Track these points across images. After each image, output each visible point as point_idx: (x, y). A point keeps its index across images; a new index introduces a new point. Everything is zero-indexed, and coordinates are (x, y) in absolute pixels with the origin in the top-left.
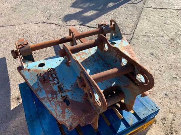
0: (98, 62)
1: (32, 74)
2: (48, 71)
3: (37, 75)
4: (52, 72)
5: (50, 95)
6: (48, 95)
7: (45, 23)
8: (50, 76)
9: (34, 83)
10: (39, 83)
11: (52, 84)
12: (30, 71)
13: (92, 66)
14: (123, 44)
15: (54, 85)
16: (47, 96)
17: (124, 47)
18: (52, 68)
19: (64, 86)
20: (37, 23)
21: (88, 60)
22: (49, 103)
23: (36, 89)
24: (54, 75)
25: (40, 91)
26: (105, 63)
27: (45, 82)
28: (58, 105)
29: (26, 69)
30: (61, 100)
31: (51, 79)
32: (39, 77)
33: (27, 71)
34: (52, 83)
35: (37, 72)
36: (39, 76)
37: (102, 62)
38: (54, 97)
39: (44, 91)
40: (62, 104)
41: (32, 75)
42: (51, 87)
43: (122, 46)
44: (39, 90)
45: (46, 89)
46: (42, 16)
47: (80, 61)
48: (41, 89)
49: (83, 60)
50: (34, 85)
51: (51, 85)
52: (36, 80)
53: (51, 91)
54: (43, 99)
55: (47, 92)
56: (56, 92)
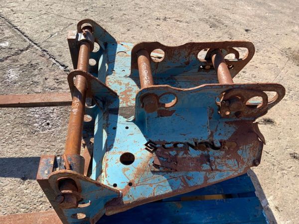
1: (145, 180)
2: (152, 152)
3: (154, 172)
4: (158, 146)
5: (204, 165)
6: (204, 169)
8: (167, 153)
9: (167, 183)
10: (172, 175)
11: (185, 155)
12: (136, 182)
15: (189, 152)
16: (204, 171)
22: (217, 172)
23: (182, 184)
24: (168, 146)
25: (189, 180)
29: (124, 191)
30: (224, 152)
31: (173, 153)
32: (160, 171)
33: (131, 188)
34: (183, 155)
35: (145, 171)
36: (157, 170)
39: (191, 174)
40: (229, 155)
41: (149, 182)
42: (190, 159)
44: (187, 179)
45: (191, 169)
48: (185, 177)
50: (171, 185)
51: (185, 158)
52: (164, 178)
53: (197, 161)
54: (206, 179)
55: (198, 169)
56: (202, 155)
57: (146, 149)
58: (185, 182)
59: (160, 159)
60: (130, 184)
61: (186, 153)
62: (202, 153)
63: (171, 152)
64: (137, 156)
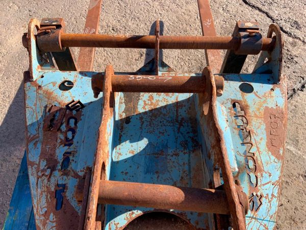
0: (179, 129)
1: (41, 100)
2: (67, 106)
3: (46, 107)
4: (74, 112)
5: (45, 163)
6: (42, 162)
8: (64, 120)
9: (35, 121)
10: (42, 126)
11: (59, 141)
12: (40, 92)
13: (160, 133)
14: (269, 100)
15: (62, 146)
16: (40, 161)
17: (267, 108)
18: (79, 102)
19: (74, 159)
21: (161, 113)
22: (36, 178)
23: (32, 136)
24: (72, 121)
25: (34, 144)
26: (192, 139)
27: (49, 130)
28: (44, 194)
29: (35, 83)
30: (53, 189)
31: (64, 128)
32: (46, 113)
33: (35, 88)
34: (60, 139)
35: (49, 99)
36: (47, 110)
37: (188, 133)
38: (46, 174)
39: (39, 146)
40: (50, 197)
41: (38, 103)
42: (55, 147)
43: (265, 105)
44: (34, 142)
45: (44, 147)
47: (144, 108)
48: (37, 140)
49: (153, 107)
50: (32, 124)
51: (56, 141)
52: (39, 117)
53: (51, 155)
54: (32, 164)
55: (43, 155)
56: (56, 162)
57: (73, 101)
58: (33, 139)
59: (57, 111)
60: (40, 87)
61: (61, 143)
62: (59, 162)
63: (64, 125)
64: (66, 93)
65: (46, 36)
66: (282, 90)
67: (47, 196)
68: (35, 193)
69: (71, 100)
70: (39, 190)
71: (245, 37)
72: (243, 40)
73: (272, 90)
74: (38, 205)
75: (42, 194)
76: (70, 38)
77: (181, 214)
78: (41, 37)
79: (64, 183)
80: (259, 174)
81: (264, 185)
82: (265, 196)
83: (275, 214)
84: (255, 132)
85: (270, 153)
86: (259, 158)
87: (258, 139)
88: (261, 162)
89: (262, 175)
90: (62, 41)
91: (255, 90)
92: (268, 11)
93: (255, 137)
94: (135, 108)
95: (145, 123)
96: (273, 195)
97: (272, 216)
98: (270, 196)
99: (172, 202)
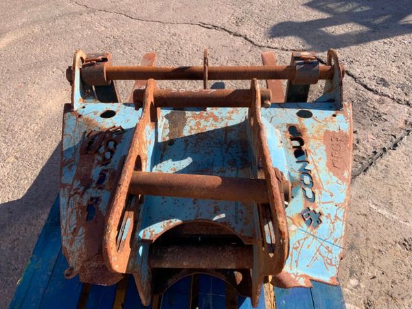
0: (227, 150)
1: (80, 127)
2: (108, 130)
3: (85, 132)
4: (114, 136)
5: (79, 183)
6: (75, 182)
7: (226, 30)
8: (103, 143)
9: (71, 146)
10: (78, 150)
11: (96, 162)
12: (80, 120)
13: (206, 153)
14: (330, 124)
15: (99, 166)
16: (73, 182)
17: (327, 132)
18: (120, 128)
20: (210, 27)
21: (208, 136)
22: (67, 199)
23: (67, 160)
24: (111, 144)
25: (69, 167)
26: (241, 158)
27: (87, 153)
28: (75, 211)
29: (75, 113)
30: (85, 204)
31: (102, 150)
33: (75, 117)
34: (98, 160)
35: (89, 125)
36: (86, 135)
37: (237, 153)
38: (79, 191)
39: (74, 168)
40: (81, 213)
41: (77, 130)
42: (91, 168)
43: (325, 128)
44: (69, 165)
45: (79, 168)
46: (229, 14)
47: (189, 132)
48: (73, 163)
49: (200, 131)
50: (69, 150)
51: (93, 162)
52: (77, 143)
53: (86, 175)
54: (65, 186)
55: (77, 176)
56: (91, 181)
57: (114, 127)
58: (68, 163)
59: (96, 135)
60: (80, 116)
61: (98, 164)
62: (94, 181)
63: (103, 148)
64: (108, 120)
65: (91, 68)
66: (346, 116)
67: (77, 212)
68: (65, 213)
69: (112, 126)
70: (70, 209)
71: (300, 64)
72: (298, 67)
73: (334, 116)
74: (66, 225)
75: (72, 212)
76: (116, 69)
77: (225, 223)
78: (86, 68)
79: (97, 196)
80: (317, 191)
81: (323, 203)
82: (326, 214)
83: (341, 238)
84: (312, 151)
85: (331, 174)
86: (317, 175)
87: (316, 158)
88: (320, 179)
89: (321, 193)
90: (107, 72)
91: (314, 115)
92: (348, 70)
93: (313, 156)
94: (180, 132)
95: (190, 145)
96: (336, 216)
97: (337, 240)
98: (333, 217)
99: (208, 186)
